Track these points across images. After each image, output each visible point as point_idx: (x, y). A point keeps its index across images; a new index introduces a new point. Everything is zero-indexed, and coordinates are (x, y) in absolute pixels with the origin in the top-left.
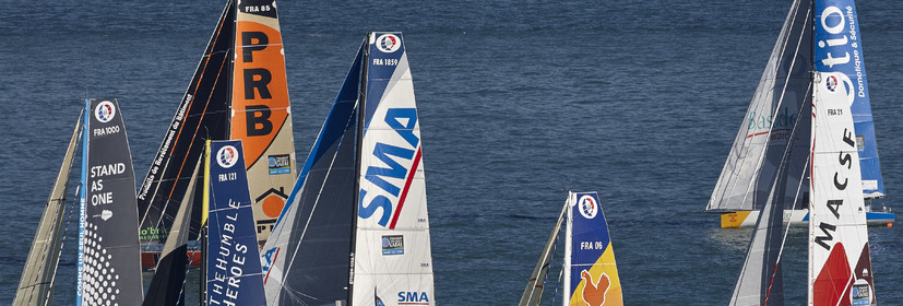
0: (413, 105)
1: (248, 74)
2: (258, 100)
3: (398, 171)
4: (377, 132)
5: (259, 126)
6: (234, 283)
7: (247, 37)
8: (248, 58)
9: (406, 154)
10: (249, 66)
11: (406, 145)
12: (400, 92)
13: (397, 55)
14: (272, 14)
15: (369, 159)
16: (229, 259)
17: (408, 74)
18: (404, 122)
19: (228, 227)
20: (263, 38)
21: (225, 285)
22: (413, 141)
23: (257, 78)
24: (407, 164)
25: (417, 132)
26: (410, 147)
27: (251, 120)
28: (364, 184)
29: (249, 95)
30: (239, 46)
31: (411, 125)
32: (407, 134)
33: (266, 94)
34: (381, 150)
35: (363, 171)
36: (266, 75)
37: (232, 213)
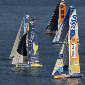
0: (76, 15)
1: (61, 11)
2: (62, 14)
3: (74, 23)
4: (71, 18)
5: (62, 17)
6: (33, 38)
7: (61, 6)
8: (61, 9)
9: (75, 21)
10: (61, 10)
11: (75, 20)
12: (75, 13)
13: (74, 8)
14: (64, 3)
15: (70, 22)
16: (32, 35)
17: (76, 11)
18: (75, 17)
19: (32, 31)
20: (63, 6)
21: (32, 39)
22: (76, 19)
23: (62, 11)
24: (75, 22)
25: (77, 18)
26: (76, 20)
27: (61, 16)
28: (70, 25)
29: (61, 13)
30: (60, 7)
31: (76, 17)
32: (75, 18)
33: (63, 13)
34: (72, 20)
35: (70, 23)
36: (63, 11)
37: (33, 29)
